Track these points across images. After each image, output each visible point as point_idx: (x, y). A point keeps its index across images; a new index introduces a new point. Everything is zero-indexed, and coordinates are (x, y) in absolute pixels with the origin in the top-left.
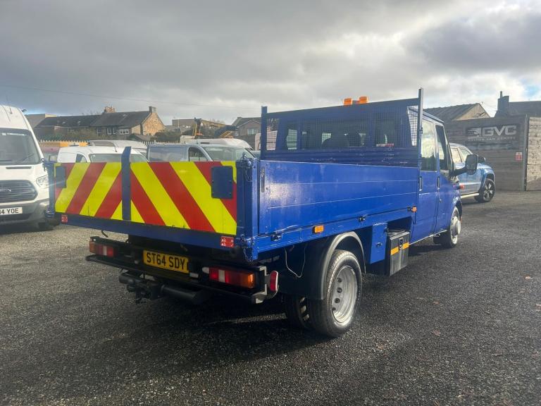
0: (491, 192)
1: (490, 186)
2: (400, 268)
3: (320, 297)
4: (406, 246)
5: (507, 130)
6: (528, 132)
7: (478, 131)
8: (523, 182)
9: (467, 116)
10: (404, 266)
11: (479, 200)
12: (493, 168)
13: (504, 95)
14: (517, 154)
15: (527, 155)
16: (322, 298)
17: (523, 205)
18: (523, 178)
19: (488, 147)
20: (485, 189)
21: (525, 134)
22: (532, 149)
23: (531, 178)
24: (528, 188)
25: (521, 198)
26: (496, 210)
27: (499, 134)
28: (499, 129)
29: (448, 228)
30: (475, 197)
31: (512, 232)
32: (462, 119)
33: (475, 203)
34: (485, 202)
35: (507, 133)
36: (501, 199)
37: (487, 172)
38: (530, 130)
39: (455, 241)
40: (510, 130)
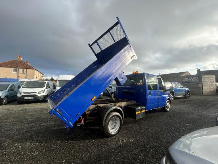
0: (189, 95)
1: (188, 94)
2: (141, 117)
3: (103, 125)
4: (144, 111)
5: (195, 78)
6: (202, 79)
7: (186, 79)
8: (202, 93)
9: (184, 75)
10: (143, 117)
11: (185, 98)
12: (189, 89)
13: (199, 69)
14: (199, 85)
15: (202, 85)
16: (103, 126)
17: (199, 100)
18: (202, 92)
19: (190, 83)
20: (187, 95)
21: (201, 80)
22: (204, 83)
23: (205, 92)
24: (204, 94)
25: (200, 97)
26: (189, 101)
27: (193, 79)
28: (193, 78)
29: (165, 106)
30: (184, 97)
31: (191, 108)
32: (182, 75)
33: (183, 98)
34: (187, 98)
35: (195, 79)
36: (192, 97)
37: (187, 90)
38: (203, 78)
39: (168, 110)
40: (196, 78)
